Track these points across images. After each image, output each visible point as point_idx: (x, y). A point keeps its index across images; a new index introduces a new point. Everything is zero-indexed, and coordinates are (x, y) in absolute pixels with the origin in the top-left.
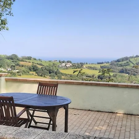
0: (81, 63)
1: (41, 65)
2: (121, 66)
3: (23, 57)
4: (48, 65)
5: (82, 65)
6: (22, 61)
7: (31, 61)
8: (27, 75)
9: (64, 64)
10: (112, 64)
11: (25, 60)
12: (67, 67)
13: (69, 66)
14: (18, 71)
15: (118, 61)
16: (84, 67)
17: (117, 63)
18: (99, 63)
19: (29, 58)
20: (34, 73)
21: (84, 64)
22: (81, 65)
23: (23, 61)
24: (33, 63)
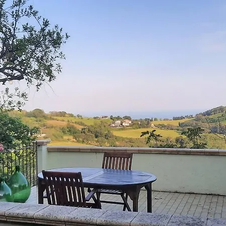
0: (146, 120)
1: (81, 124)
2: (213, 121)
3: (52, 113)
4: (93, 124)
5: (148, 122)
6: (51, 119)
7: (66, 119)
8: (59, 141)
9: (119, 122)
10: (198, 118)
11: (55, 118)
12: (123, 126)
13: (126, 125)
14: (44, 135)
15: (208, 113)
16: (153, 125)
17: (207, 116)
18: (175, 119)
19: (63, 114)
20: (71, 137)
21: (151, 120)
22: (146, 123)
23: (53, 119)
24: (68, 121)
